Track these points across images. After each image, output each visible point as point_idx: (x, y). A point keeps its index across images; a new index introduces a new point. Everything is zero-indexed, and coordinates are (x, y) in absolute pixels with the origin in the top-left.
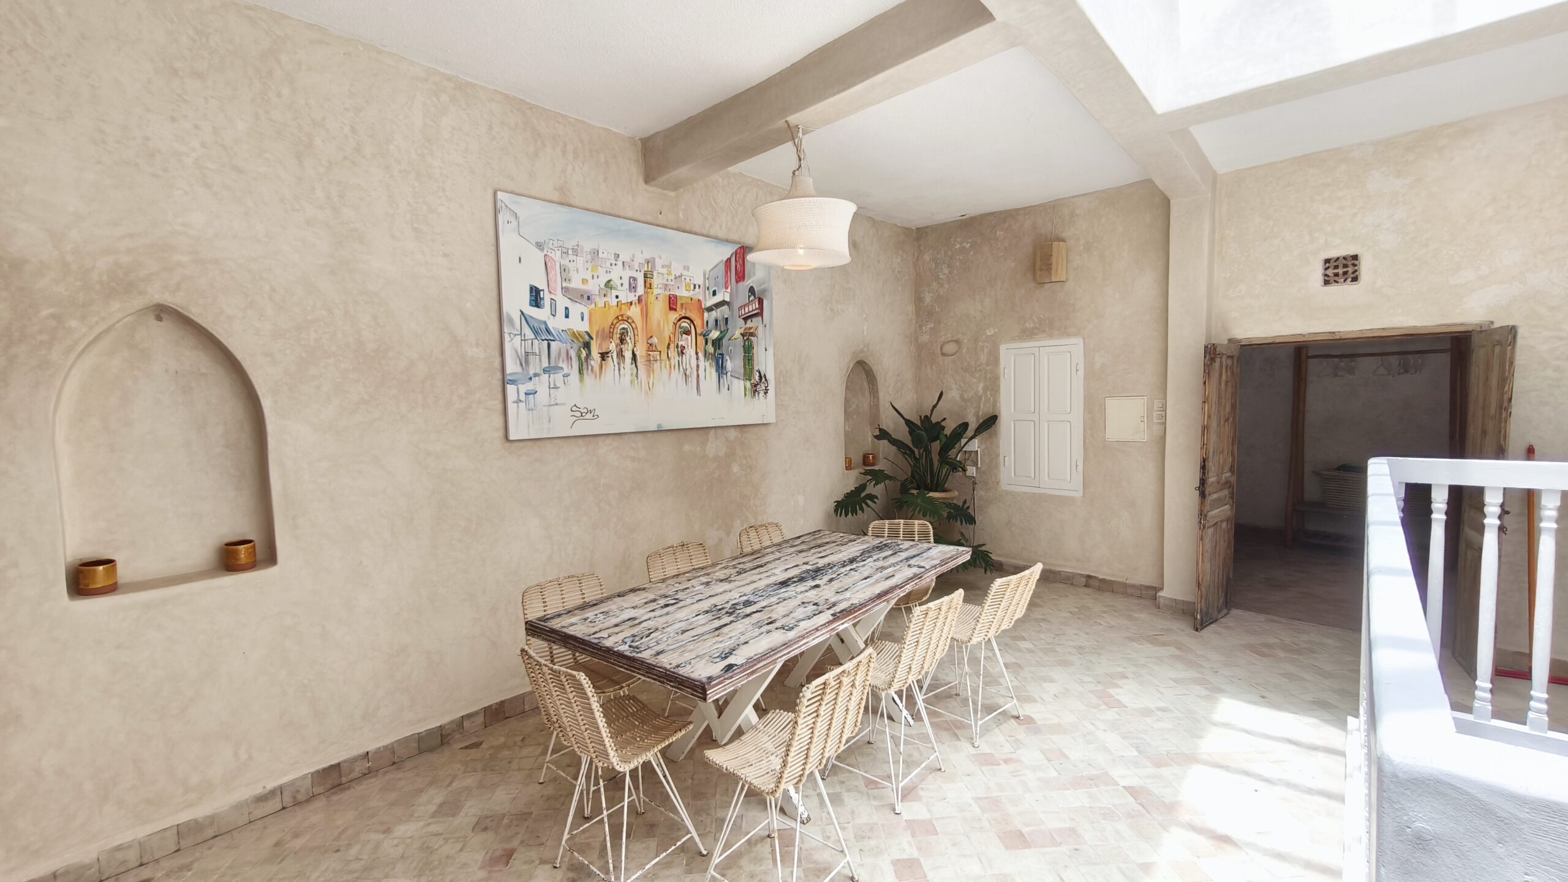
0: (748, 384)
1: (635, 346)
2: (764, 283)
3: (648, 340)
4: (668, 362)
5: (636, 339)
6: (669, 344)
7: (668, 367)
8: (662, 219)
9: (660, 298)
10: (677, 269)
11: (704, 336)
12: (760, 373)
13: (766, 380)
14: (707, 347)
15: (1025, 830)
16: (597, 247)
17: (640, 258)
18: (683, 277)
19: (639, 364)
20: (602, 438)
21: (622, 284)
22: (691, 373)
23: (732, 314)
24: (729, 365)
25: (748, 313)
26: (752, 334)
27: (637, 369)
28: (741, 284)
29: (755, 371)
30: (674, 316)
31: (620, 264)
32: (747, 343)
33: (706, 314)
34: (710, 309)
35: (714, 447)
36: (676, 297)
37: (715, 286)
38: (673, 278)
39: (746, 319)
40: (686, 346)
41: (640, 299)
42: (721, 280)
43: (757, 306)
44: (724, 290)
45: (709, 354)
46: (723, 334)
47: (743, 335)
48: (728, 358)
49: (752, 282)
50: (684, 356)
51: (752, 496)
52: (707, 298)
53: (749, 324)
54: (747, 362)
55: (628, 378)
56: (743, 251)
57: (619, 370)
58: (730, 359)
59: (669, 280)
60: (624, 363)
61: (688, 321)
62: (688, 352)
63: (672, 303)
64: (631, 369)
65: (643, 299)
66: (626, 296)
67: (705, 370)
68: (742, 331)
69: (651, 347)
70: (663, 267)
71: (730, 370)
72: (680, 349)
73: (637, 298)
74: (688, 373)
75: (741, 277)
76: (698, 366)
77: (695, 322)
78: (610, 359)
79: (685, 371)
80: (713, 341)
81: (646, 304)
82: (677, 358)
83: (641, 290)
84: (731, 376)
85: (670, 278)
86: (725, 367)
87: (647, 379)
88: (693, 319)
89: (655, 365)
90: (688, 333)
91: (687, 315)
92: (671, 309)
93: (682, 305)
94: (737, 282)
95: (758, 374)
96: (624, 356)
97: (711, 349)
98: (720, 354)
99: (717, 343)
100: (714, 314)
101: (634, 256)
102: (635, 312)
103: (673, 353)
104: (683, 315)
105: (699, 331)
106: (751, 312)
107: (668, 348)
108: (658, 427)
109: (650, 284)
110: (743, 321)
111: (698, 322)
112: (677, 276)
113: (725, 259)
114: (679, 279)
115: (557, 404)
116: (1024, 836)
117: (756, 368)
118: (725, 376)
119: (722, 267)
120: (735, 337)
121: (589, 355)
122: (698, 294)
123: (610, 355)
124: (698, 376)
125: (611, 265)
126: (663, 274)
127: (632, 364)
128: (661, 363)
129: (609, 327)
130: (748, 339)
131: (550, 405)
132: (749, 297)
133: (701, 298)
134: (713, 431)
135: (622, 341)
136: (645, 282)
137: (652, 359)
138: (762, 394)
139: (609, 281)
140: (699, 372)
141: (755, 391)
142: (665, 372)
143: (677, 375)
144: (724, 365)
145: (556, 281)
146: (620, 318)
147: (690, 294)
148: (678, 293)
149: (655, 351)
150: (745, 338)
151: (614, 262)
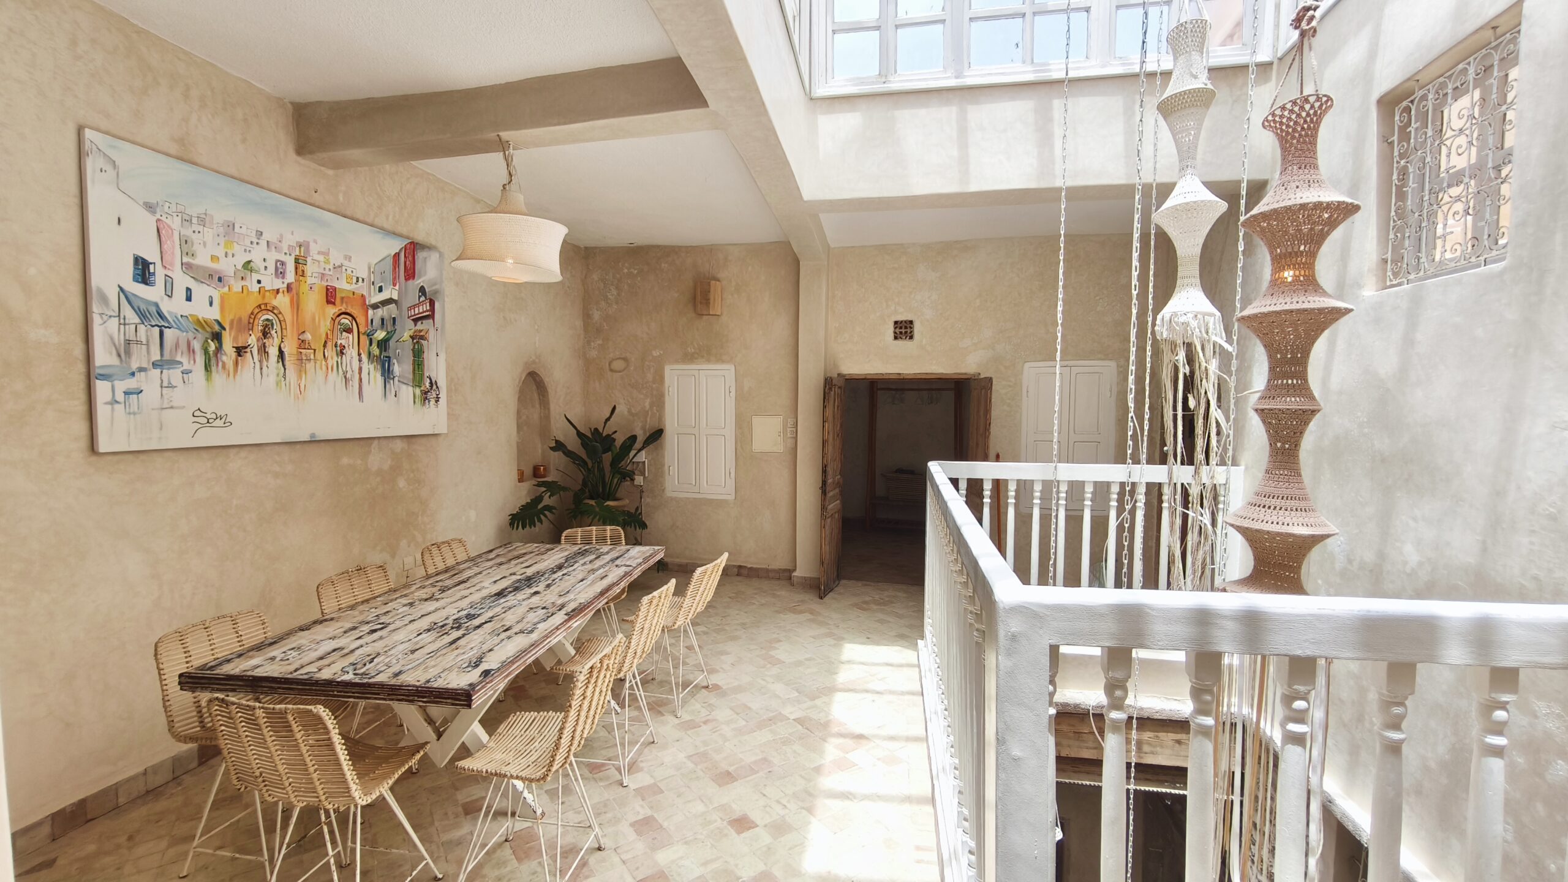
0: (418, 391)
1: (282, 342)
2: (435, 284)
3: (299, 335)
4: (324, 363)
5: (284, 334)
6: (326, 342)
7: (324, 368)
8: (317, 198)
9: (316, 288)
10: (336, 258)
11: (368, 335)
12: (430, 379)
13: (437, 387)
14: (371, 348)
15: (731, 769)
16: (231, 219)
17: (290, 240)
18: (344, 268)
19: (287, 363)
20: (235, 451)
21: (266, 267)
22: (352, 376)
23: (400, 314)
24: (397, 369)
25: (418, 314)
26: (422, 338)
27: (285, 369)
28: (410, 282)
29: (425, 377)
30: (332, 311)
31: (263, 243)
32: (416, 347)
33: (370, 312)
34: (375, 307)
35: (377, 460)
36: (335, 289)
37: (382, 282)
38: (331, 267)
39: (416, 321)
40: (346, 346)
41: (289, 288)
42: (389, 275)
43: (428, 308)
44: (392, 287)
45: (374, 356)
46: (390, 335)
47: (412, 337)
48: (395, 361)
49: (423, 282)
50: (344, 356)
51: (420, 513)
52: (372, 294)
53: (419, 326)
54: (416, 366)
55: (272, 379)
56: (413, 248)
57: (261, 369)
58: (398, 362)
59: (327, 269)
60: (267, 360)
61: (350, 318)
62: (349, 352)
63: (331, 295)
64: (277, 368)
65: (293, 286)
66: (271, 282)
67: (369, 374)
68: (411, 333)
69: (302, 344)
70: (319, 253)
71: (398, 374)
72: (339, 348)
73: (285, 285)
74: (348, 376)
75: (410, 274)
76: (360, 369)
77: (357, 320)
78: (249, 355)
79: (345, 373)
80: (378, 341)
81: (298, 294)
82: (335, 358)
83: (290, 277)
84: (399, 381)
85: (327, 267)
86: (393, 370)
87: (298, 380)
88: (355, 316)
89: (308, 366)
90: (349, 331)
91: (348, 311)
92: (329, 302)
93: (342, 299)
94: (407, 279)
95: (428, 381)
96: (267, 353)
97: (376, 351)
98: (386, 357)
99: (383, 344)
100: (380, 312)
101: (281, 236)
102: (282, 302)
103: (330, 352)
104: (343, 310)
105: (362, 330)
106: (421, 313)
107: (325, 346)
108: (311, 437)
109: (303, 271)
110: (412, 323)
111: (361, 320)
112: (336, 265)
113: (393, 254)
114: (339, 269)
115: (172, 407)
116: (731, 774)
117: (427, 374)
118: (392, 381)
119: (390, 261)
120: (404, 339)
121: (219, 349)
122: (362, 289)
123: (248, 350)
124: (361, 380)
125: (252, 243)
126: (319, 262)
127: (278, 362)
128: (315, 363)
129: (247, 318)
130: (417, 342)
131: (163, 409)
132: (420, 297)
133: (365, 294)
134: (376, 442)
135: (265, 334)
136: (296, 268)
137: (304, 358)
138: (433, 402)
139: (249, 262)
140: (362, 376)
141: (425, 397)
142: (321, 374)
143: (335, 378)
144: (391, 369)
145: (173, 253)
146: (263, 307)
147: (353, 287)
148: (337, 285)
149: (309, 349)
150: (415, 341)
151: (255, 240)
